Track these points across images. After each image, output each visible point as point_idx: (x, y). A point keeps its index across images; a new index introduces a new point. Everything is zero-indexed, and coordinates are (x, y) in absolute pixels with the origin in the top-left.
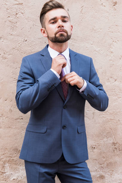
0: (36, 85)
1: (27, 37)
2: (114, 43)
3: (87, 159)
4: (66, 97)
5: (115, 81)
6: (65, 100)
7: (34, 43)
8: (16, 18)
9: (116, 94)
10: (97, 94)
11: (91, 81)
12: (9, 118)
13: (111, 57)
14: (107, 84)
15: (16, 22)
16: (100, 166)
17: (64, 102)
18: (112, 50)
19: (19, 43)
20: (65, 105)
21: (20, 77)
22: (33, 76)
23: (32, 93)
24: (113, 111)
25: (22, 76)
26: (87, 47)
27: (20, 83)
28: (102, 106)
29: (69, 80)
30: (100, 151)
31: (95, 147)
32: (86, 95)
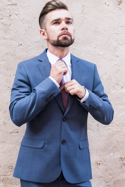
0: (32, 95)
1: (23, 41)
2: (119, 45)
3: (91, 178)
4: (66, 108)
5: (121, 89)
6: (65, 111)
7: (31, 48)
8: (10, 19)
9: (122, 103)
10: (101, 105)
11: (94, 91)
12: (3, 131)
13: (116, 62)
14: (113, 91)
15: (10, 25)
16: (107, 184)
17: (64, 114)
18: (117, 54)
19: (13, 48)
20: (64, 117)
21: (15, 85)
22: (29, 84)
23: (28, 104)
24: (120, 122)
25: (18, 84)
26: (89, 51)
27: (15, 91)
28: (105, 119)
29: (68, 89)
30: (105, 168)
31: (100, 162)
32: (88, 106)
